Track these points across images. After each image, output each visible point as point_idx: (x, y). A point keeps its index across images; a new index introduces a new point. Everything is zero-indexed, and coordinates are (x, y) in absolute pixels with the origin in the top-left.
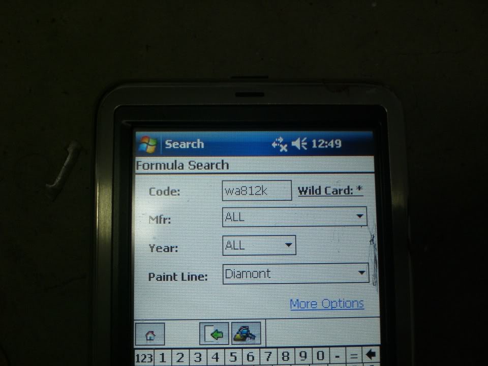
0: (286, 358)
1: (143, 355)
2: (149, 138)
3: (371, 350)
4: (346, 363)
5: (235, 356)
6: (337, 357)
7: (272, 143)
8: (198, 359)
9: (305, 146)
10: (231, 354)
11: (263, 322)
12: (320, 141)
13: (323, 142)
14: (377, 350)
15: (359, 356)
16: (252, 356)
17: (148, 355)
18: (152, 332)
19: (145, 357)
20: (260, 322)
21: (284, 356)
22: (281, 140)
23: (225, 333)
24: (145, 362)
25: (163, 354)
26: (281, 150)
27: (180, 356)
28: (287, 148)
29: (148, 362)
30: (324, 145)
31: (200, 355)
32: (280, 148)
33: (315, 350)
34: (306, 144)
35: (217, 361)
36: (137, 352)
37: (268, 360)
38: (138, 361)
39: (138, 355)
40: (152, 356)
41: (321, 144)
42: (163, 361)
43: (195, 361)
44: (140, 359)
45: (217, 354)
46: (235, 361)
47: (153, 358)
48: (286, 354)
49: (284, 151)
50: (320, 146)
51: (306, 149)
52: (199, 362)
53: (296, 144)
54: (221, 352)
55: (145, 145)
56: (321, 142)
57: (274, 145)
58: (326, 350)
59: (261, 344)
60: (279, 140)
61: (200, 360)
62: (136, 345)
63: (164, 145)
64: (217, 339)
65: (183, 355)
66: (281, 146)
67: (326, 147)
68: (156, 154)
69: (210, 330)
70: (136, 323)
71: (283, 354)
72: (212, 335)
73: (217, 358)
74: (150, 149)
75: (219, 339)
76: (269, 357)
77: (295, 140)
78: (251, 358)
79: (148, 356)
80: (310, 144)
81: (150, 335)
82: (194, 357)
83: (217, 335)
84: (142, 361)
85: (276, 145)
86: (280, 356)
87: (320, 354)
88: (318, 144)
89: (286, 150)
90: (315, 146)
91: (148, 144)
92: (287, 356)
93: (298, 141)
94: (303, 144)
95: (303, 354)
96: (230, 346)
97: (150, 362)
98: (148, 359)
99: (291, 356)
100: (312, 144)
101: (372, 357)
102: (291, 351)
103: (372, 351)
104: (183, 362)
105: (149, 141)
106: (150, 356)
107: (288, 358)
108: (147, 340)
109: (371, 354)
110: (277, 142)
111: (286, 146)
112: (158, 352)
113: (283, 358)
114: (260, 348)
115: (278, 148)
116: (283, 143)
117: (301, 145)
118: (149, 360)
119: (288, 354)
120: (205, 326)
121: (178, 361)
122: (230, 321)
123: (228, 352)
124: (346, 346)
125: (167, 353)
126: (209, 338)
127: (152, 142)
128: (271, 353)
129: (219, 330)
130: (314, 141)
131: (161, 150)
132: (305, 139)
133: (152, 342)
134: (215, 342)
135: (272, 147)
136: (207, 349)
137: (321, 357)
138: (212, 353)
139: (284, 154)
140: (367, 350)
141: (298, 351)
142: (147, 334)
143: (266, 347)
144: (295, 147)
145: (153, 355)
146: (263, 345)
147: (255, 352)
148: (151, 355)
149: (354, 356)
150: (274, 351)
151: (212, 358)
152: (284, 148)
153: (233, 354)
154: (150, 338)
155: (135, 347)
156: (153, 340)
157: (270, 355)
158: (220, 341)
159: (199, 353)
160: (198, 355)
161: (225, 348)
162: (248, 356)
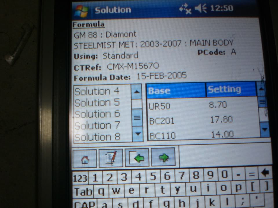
0: (196, 177)
1: (79, 176)
2: (82, 6)
3: (265, 169)
4: (246, 180)
5: (154, 176)
6: (238, 175)
7: (179, 8)
8: (124, 179)
9: (205, 10)
10: (152, 174)
11: (177, 147)
12: (216, 6)
13: (219, 7)
14: (270, 169)
15: (256, 174)
16: (169, 175)
17: (84, 175)
18: (87, 157)
19: (81, 177)
20: (174, 148)
21: (195, 175)
22: (186, 5)
23: (146, 157)
24: (81, 181)
25: (95, 175)
26: (187, 13)
27: (110, 176)
28: (191, 11)
29: (84, 181)
30: (220, 9)
31: (126, 175)
32: (186, 12)
33: (221, 170)
34: (206, 8)
35: (140, 180)
36: (74, 174)
37: (181, 178)
38: (75, 181)
39: (75, 176)
40: (86, 177)
41: (218, 8)
42: (96, 180)
43: (122, 180)
44: (77, 179)
45: (139, 174)
46: (154, 180)
47: (87, 178)
48: (196, 173)
49: (189, 14)
50: (217, 10)
51: (206, 12)
52: (125, 180)
53: (198, 8)
54: (143, 173)
55: (79, 12)
56: (218, 7)
57: (181, 9)
58: (229, 170)
59: (175, 165)
60: (184, 6)
61: (126, 179)
62: (73, 168)
63: (94, 11)
64: (139, 162)
65: (112, 176)
66: (186, 10)
67: (222, 10)
68: (88, 18)
69: (133, 155)
70: (73, 150)
71: (194, 173)
72: (135, 158)
73: (140, 178)
74: (83, 15)
75: (141, 162)
76: (182, 176)
77: (197, 5)
78: (167, 177)
79: (83, 177)
80: (209, 9)
81: (85, 159)
82: (121, 177)
83: (139, 158)
84: (79, 181)
85: (183, 9)
86: (192, 175)
87: (225, 173)
88: (215, 8)
89: (190, 13)
90: (213, 10)
91: (81, 11)
92: (197, 175)
93: (200, 6)
94: (204, 8)
95: (210, 173)
96: (150, 167)
97: (85, 181)
98: (83, 179)
99: (201, 175)
100: (211, 8)
101: (267, 175)
102: (200, 171)
103: (267, 170)
104: (112, 181)
105: (82, 9)
106: (85, 177)
107: (198, 177)
108: (82, 163)
109: (265, 172)
110: (183, 7)
111: (190, 10)
112: (92, 174)
113: (194, 177)
114: (175, 169)
115: (184, 12)
116: (188, 8)
117: (202, 9)
118: (85, 180)
119: (198, 173)
120: (129, 151)
121: (108, 180)
122: (150, 148)
123: (149, 172)
124: (245, 166)
125: (99, 174)
126: (133, 161)
127: (85, 9)
128: (184, 172)
129: (141, 155)
130: (212, 7)
131: (92, 15)
132: (205, 5)
133: (86, 166)
134: (138, 164)
135: (180, 11)
136: (131, 170)
137: (225, 176)
138: (135, 173)
139: (189, 16)
140: (261, 169)
141: (206, 170)
142: (83, 159)
143: (180, 168)
144: (197, 11)
145: (87, 175)
146: (177, 166)
147: (171, 172)
148: (85, 175)
149: (252, 175)
150: (186, 171)
151: (136, 177)
152: (189, 12)
153: (153, 174)
154: (85, 162)
155: (73, 169)
156: (87, 163)
157: (183, 174)
158: (142, 163)
159: (125, 174)
160: (124, 175)
161: (146, 169)
162: (165, 175)
